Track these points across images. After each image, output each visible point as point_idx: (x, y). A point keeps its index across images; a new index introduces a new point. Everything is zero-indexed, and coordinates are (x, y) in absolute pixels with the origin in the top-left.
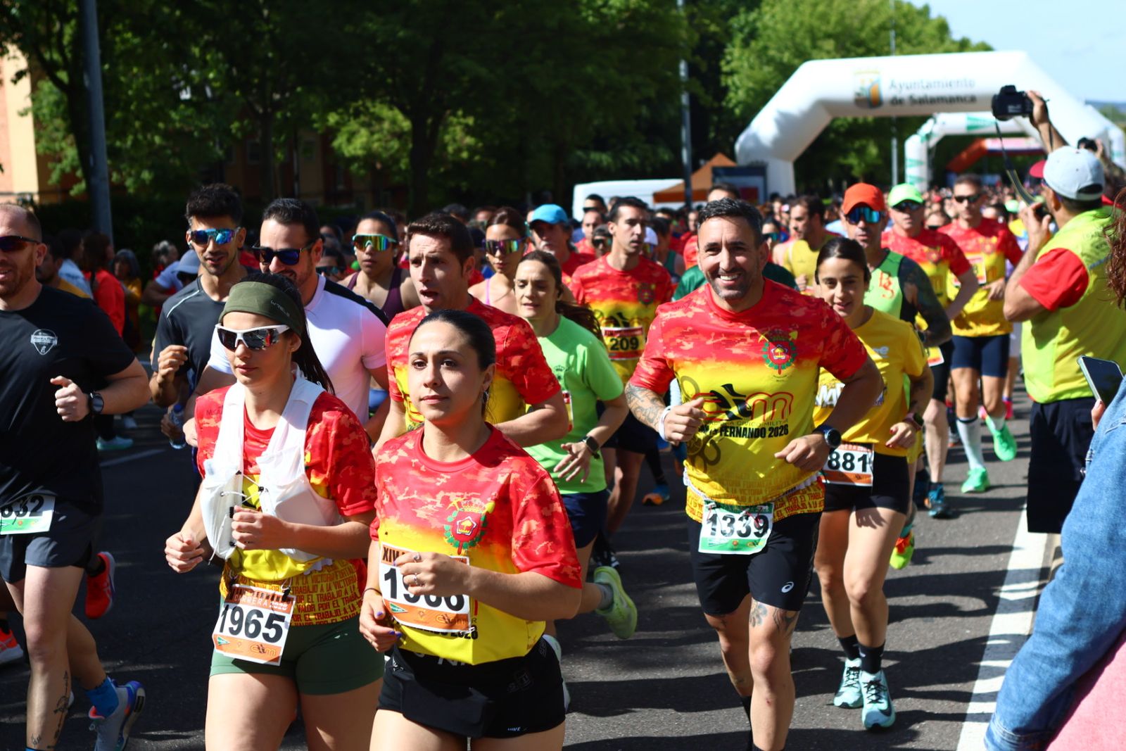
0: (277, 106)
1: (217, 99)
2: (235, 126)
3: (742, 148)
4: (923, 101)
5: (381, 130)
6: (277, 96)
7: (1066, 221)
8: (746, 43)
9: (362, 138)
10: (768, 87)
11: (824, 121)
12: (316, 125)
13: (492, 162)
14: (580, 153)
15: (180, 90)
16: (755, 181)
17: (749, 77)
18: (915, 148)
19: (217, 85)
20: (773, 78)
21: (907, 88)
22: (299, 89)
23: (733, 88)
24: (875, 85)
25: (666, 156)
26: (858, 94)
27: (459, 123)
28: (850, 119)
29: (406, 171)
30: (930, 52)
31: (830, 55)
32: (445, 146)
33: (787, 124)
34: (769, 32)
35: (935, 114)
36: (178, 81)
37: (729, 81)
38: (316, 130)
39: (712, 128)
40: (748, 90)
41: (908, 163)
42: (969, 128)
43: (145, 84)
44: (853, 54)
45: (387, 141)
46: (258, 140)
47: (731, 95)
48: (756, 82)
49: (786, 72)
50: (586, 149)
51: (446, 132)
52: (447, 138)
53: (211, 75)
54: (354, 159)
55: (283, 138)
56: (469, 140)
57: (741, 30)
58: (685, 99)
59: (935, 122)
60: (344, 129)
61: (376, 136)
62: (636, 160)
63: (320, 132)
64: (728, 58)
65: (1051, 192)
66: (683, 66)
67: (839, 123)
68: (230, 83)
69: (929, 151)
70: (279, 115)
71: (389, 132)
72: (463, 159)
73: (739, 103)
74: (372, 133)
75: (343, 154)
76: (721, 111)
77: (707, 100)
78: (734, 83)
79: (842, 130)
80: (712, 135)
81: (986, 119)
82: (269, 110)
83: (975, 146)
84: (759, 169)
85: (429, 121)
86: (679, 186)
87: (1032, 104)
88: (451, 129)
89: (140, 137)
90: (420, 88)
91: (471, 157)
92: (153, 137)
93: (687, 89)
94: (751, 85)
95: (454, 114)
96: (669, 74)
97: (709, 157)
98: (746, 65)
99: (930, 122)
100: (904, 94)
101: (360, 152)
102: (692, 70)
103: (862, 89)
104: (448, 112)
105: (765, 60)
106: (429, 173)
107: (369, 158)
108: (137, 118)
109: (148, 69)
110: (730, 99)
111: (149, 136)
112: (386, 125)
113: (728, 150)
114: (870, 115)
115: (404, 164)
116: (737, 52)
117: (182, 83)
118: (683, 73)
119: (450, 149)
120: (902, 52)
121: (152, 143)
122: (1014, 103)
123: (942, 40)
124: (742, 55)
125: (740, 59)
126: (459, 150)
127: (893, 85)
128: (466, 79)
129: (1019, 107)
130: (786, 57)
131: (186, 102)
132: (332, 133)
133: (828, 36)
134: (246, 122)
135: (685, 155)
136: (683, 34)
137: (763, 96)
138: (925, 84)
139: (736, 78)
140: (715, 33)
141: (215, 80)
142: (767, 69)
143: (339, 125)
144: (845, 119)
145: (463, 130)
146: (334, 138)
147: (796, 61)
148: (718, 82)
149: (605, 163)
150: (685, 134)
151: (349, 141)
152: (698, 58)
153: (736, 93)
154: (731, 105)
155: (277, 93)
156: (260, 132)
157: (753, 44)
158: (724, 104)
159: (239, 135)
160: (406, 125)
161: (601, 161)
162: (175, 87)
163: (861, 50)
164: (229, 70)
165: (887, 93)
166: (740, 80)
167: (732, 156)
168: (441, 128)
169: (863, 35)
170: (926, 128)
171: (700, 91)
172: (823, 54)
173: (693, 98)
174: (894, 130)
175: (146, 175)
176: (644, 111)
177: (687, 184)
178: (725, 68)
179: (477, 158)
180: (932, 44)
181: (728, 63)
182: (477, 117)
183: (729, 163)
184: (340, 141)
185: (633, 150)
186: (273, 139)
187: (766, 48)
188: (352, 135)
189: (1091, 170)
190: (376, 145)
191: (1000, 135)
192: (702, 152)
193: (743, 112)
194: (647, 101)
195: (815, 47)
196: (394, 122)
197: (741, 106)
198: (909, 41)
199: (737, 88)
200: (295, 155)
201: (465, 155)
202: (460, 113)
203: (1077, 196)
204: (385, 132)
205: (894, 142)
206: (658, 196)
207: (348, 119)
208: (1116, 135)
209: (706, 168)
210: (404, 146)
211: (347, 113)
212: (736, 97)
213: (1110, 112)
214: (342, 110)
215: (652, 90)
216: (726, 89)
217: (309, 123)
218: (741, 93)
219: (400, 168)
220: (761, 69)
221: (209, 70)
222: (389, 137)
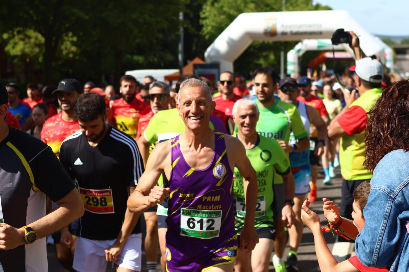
3: (209, 56)
4: (297, 34)
5: (29, 43)
7: (363, 92)
8: (213, 4)
9: (20, 46)
10: (222, 25)
11: (249, 43)
13: (85, 60)
14: (129, 56)
16: (214, 71)
17: (213, 21)
18: (292, 56)
20: (225, 21)
21: (290, 27)
23: (205, 26)
24: (274, 26)
25: (169, 57)
26: (266, 30)
27: (68, 40)
28: (261, 41)
29: (42, 63)
31: (252, 11)
32: (61, 51)
33: (232, 44)
35: (302, 40)
37: (204, 22)
39: (194, 45)
40: (213, 27)
41: (289, 63)
42: (319, 47)
44: (264, 10)
45: (33, 48)
47: (204, 29)
48: (216, 23)
49: (231, 18)
50: (132, 54)
51: (62, 43)
52: (63, 47)
54: (15, 57)
56: (74, 49)
58: (181, 30)
59: (302, 44)
60: (12, 42)
61: (28, 45)
62: (156, 60)
64: (204, 11)
65: (358, 78)
66: (181, 14)
67: (256, 43)
69: (299, 58)
71: (33, 43)
72: (70, 58)
73: (208, 33)
74: (26, 44)
75: (10, 54)
77: (192, 30)
78: (206, 23)
79: (257, 47)
80: (194, 48)
81: (327, 43)
83: (322, 56)
84: (216, 66)
85: (54, 38)
86: (177, 73)
87: (351, 38)
88: (65, 43)
90: (50, 23)
91: (74, 57)
93: (183, 26)
94: (214, 24)
95: (67, 36)
96: (175, 18)
97: (192, 59)
98: (212, 15)
99: (300, 44)
100: (288, 30)
101: (19, 53)
102: (186, 16)
103: (268, 27)
104: (64, 35)
105: (221, 12)
106: (53, 64)
107: (24, 56)
110: (204, 31)
112: (33, 40)
113: (201, 56)
114: (271, 40)
115: (41, 59)
116: (208, 8)
118: (181, 17)
119: (64, 52)
120: (288, 9)
122: (343, 37)
123: (307, 4)
125: (210, 11)
126: (68, 54)
127: (283, 26)
128: (73, 18)
129: (345, 39)
130: (232, 12)
132: (5, 43)
135: (180, 57)
137: (220, 29)
138: (298, 26)
139: (207, 21)
142: (223, 17)
143: (9, 38)
144: (259, 42)
145: (71, 43)
146: (6, 46)
147: (236, 13)
148: (198, 23)
149: (141, 61)
150: (180, 47)
151: (13, 47)
152: (189, 11)
153: (207, 29)
154: (204, 34)
157: (216, 5)
158: (201, 33)
160: (42, 39)
161: (139, 60)
163: (268, 9)
165: (280, 29)
166: (209, 22)
167: (203, 58)
168: (60, 42)
170: (298, 47)
171: (190, 26)
172: (249, 10)
173: (186, 30)
174: (282, 48)
176: (161, 36)
177: (181, 72)
178: (202, 16)
179: (77, 57)
180: (302, 6)
181: (204, 13)
182: (79, 37)
183: (202, 62)
184: (9, 48)
185: (154, 55)
187: (222, 7)
188: (16, 44)
189: (377, 68)
190: (27, 50)
191: (333, 51)
192: (189, 56)
193: (209, 38)
194: (162, 31)
195: (245, 6)
196: (36, 38)
197: (209, 35)
198: (291, 5)
199: (208, 26)
201: (71, 56)
202: (70, 34)
203: (370, 80)
206: (167, 78)
207: (14, 36)
208: (389, 52)
209: (190, 64)
210: (41, 51)
211: (13, 33)
212: (207, 30)
213: (387, 40)
214: (10, 32)
215: (166, 25)
216: (202, 26)
218: (209, 28)
219: (39, 61)
220: (219, 17)
222: (34, 46)
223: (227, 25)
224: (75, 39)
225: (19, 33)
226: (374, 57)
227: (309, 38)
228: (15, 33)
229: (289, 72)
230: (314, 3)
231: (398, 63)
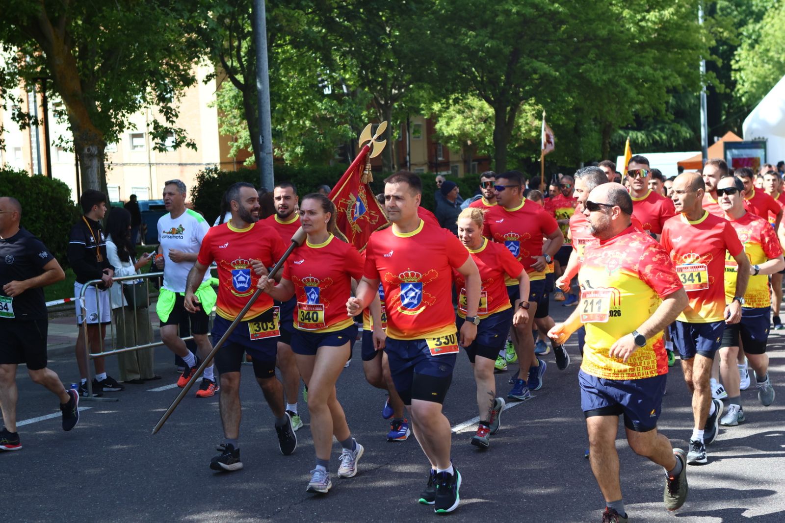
0: (395, 98)
1: (352, 94)
2: (365, 113)
3: (749, 129)
5: (472, 116)
6: (394, 91)
8: (752, 46)
9: (458, 121)
10: (767, 80)
12: (423, 112)
14: (621, 132)
15: (324, 87)
16: (759, 153)
17: (753, 73)
19: (351, 83)
20: (772, 73)
22: (411, 86)
23: (741, 82)
25: (686, 133)
27: (531, 110)
29: (489, 146)
32: (519, 127)
34: (770, 38)
36: (323, 81)
37: (738, 77)
38: (423, 115)
39: (724, 112)
40: (753, 83)
43: (299, 82)
45: (476, 124)
47: (739, 86)
48: (758, 77)
50: (627, 128)
51: (520, 117)
52: (521, 121)
53: (347, 76)
54: (451, 137)
55: (399, 122)
56: (537, 123)
57: (749, 37)
58: (705, 89)
60: (445, 115)
61: (468, 120)
62: (664, 137)
63: (426, 117)
64: (737, 58)
66: (702, 63)
68: (364, 82)
70: (396, 105)
71: (476, 117)
72: (532, 137)
73: (746, 92)
74: (465, 118)
75: (443, 134)
76: (728, 97)
77: (721, 88)
78: (741, 78)
80: (724, 117)
82: (389, 102)
84: (760, 144)
85: (508, 108)
86: (697, 157)
88: (524, 114)
89: (295, 122)
90: (502, 85)
92: (304, 123)
93: (704, 81)
94: (754, 79)
95: (528, 103)
96: (693, 70)
97: (721, 135)
98: (751, 63)
101: (456, 132)
102: (710, 66)
104: (523, 101)
105: (766, 59)
106: (507, 147)
107: (463, 136)
108: (293, 109)
109: (302, 72)
110: (738, 90)
111: (301, 122)
112: (476, 112)
113: (737, 129)
115: (489, 140)
116: (744, 53)
117: (326, 83)
118: (702, 69)
119: (523, 130)
121: (304, 126)
124: (748, 56)
125: (746, 58)
126: (530, 131)
128: (535, 76)
131: (328, 95)
132: (434, 118)
134: (372, 111)
135: (704, 132)
136: (704, 40)
137: (765, 87)
139: (743, 74)
140: (727, 39)
141: (349, 79)
142: (766, 66)
143: (442, 111)
145: (533, 115)
146: (437, 121)
148: (730, 77)
149: (640, 140)
150: (703, 116)
151: (448, 124)
152: (714, 57)
153: (743, 85)
154: (738, 95)
155: (395, 89)
156: (382, 118)
157: (757, 46)
158: (733, 93)
159: (366, 120)
160: (491, 111)
161: (637, 138)
162: (320, 85)
164: (360, 72)
166: (747, 74)
167: (740, 134)
168: (517, 114)
171: (717, 82)
173: (710, 88)
175: (299, 150)
176: (671, 100)
177: (704, 156)
178: (735, 66)
181: (737, 62)
182: (545, 103)
183: (738, 139)
184: (441, 125)
185: (662, 130)
186: (392, 123)
187: (767, 50)
188: (451, 118)
190: (468, 127)
192: (716, 130)
193: (747, 100)
194: (673, 91)
196: (481, 109)
197: (747, 95)
199: (744, 81)
200: (407, 134)
202: (532, 100)
204: (474, 117)
206: (681, 165)
207: (448, 108)
209: (719, 142)
210: (488, 127)
211: (447, 102)
212: (743, 88)
214: (444, 101)
215: (679, 81)
216: (735, 82)
217: (417, 111)
218: (746, 85)
219: (486, 144)
220: (763, 66)
221: (345, 71)
222: (477, 121)
223: (776, 80)
225: (456, 101)
228: (451, 101)
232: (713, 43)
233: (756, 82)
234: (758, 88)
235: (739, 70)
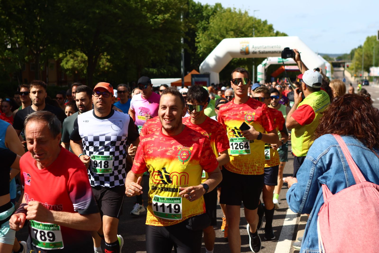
0: (41, 51)
1: (21, 48)
2: (27, 57)
3: (202, 68)
4: (263, 53)
5: (78, 60)
6: (41, 48)
7: (308, 95)
9: (71, 62)
10: (211, 47)
11: (230, 59)
12: (55, 58)
13: (116, 71)
14: (146, 69)
15: (7, 44)
16: (206, 79)
17: (205, 44)
18: (260, 69)
19: (20, 43)
20: (213, 44)
21: (258, 48)
22: (49, 45)
23: (199, 47)
24: (247, 47)
25: (175, 70)
26: (242, 50)
27: (105, 58)
28: (238, 58)
29: (86, 74)
30: (266, 36)
31: (232, 37)
32: (100, 66)
33: (218, 60)
34: (212, 28)
35: (268, 57)
36: (7, 42)
37: (198, 45)
38: (55, 59)
39: (192, 61)
40: (204, 48)
41: (258, 74)
42: (279, 62)
44: (240, 36)
45: (79, 64)
46: (34, 63)
47: (199, 49)
48: (207, 45)
49: (217, 42)
50: (149, 67)
51: (100, 61)
52: (101, 63)
53: (19, 40)
54: (68, 70)
55: (43, 62)
56: (108, 64)
57: (200, 27)
58: (182, 50)
59: (267, 60)
60: (65, 59)
61: (76, 62)
62: (165, 71)
63: (56, 60)
64: (198, 37)
65: (304, 84)
66: (182, 39)
67: (235, 59)
68: (26, 42)
69: (265, 70)
70: (42, 54)
71: (80, 60)
72: (106, 70)
73: (201, 52)
75: (64, 68)
76: (194, 55)
77: (190, 51)
78: (199, 46)
79: (236, 62)
80: (192, 63)
82: (38, 52)
83: (281, 68)
84: (207, 75)
85: (94, 57)
86: (180, 80)
88: (102, 60)
90: (91, 46)
91: (108, 70)
93: (183, 47)
94: (205, 46)
95: (103, 55)
96: (177, 42)
97: (190, 71)
98: (204, 39)
99: (266, 60)
100: (257, 50)
101: (70, 67)
102: (185, 40)
103: (243, 48)
104: (101, 54)
105: (210, 38)
107: (73, 69)
110: (198, 51)
112: (79, 58)
113: (197, 69)
114: (245, 57)
115: (85, 72)
116: (201, 35)
117: (8, 43)
118: (182, 42)
119: (101, 67)
120: (257, 36)
123: (270, 32)
124: (203, 36)
125: (202, 37)
126: (104, 67)
127: (253, 47)
128: (107, 42)
130: (217, 37)
131: (9, 49)
132: (60, 60)
133: (232, 30)
134: (30, 56)
135: (182, 70)
136: (183, 29)
137: (210, 50)
138: (264, 47)
139: (200, 44)
140: (193, 28)
141: (20, 41)
142: (211, 41)
143: (64, 57)
144: (237, 58)
145: (106, 60)
146: (61, 62)
147: (220, 38)
148: (194, 45)
149: (155, 72)
150: (182, 63)
151: (66, 63)
152: (187, 37)
153: (200, 49)
154: (198, 53)
155: (41, 46)
156: (35, 60)
157: (206, 33)
158: (196, 52)
159: (28, 61)
160: (86, 58)
161: (153, 72)
162: (5, 44)
163: (243, 35)
164: (25, 38)
165: (251, 50)
166: (202, 44)
167: (198, 71)
168: (98, 59)
169: (243, 30)
170: (264, 62)
171: (188, 48)
172: (230, 36)
173: (185, 51)
174: (253, 62)
176: (169, 55)
177: (183, 80)
178: (197, 41)
179: (110, 70)
180: (267, 33)
181: (198, 39)
182: (111, 56)
183: (197, 73)
184: (63, 63)
185: (164, 68)
186: (40, 63)
187: (210, 34)
188: (68, 61)
189: (318, 78)
190: (76, 65)
192: (188, 69)
193: (202, 56)
194: (169, 51)
195: (227, 34)
196: (82, 57)
197: (202, 53)
198: (259, 32)
199: (201, 47)
200: (47, 68)
201: (106, 69)
202: (105, 54)
203: (313, 86)
204: (79, 60)
205: (254, 67)
206: (172, 84)
207: (66, 55)
208: (328, 65)
209: (190, 74)
210: (85, 65)
211: (66, 53)
213: (326, 57)
214: (64, 52)
215: (171, 47)
216: (197, 48)
217: (52, 57)
218: (202, 49)
219: (84, 73)
220: (209, 41)
221: (18, 38)
222: (80, 62)
223: (214, 47)
224: (109, 57)
225: (70, 53)
226: (318, 70)
227: (272, 56)
228: (67, 53)
229: (258, 80)
230: (275, 31)
231: (334, 73)
232: (187, 30)
233: (206, 48)
234: (207, 51)
235: (199, 42)
